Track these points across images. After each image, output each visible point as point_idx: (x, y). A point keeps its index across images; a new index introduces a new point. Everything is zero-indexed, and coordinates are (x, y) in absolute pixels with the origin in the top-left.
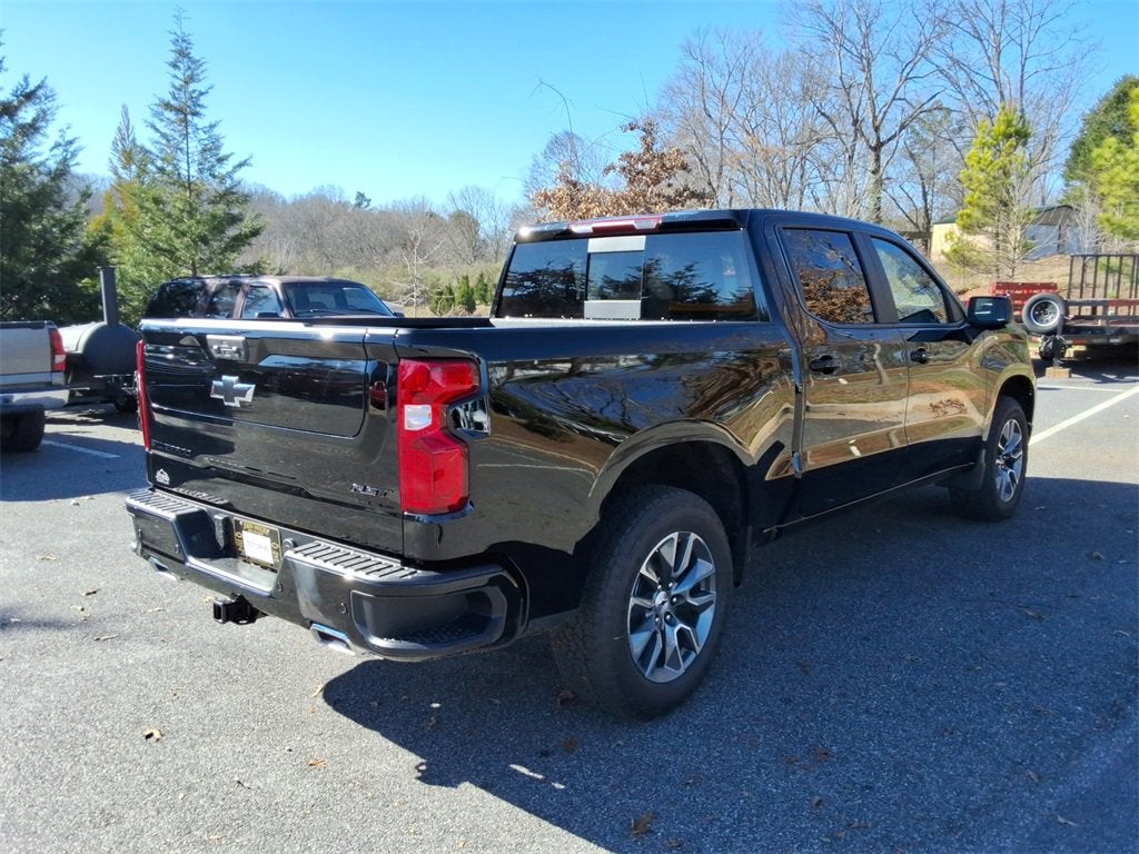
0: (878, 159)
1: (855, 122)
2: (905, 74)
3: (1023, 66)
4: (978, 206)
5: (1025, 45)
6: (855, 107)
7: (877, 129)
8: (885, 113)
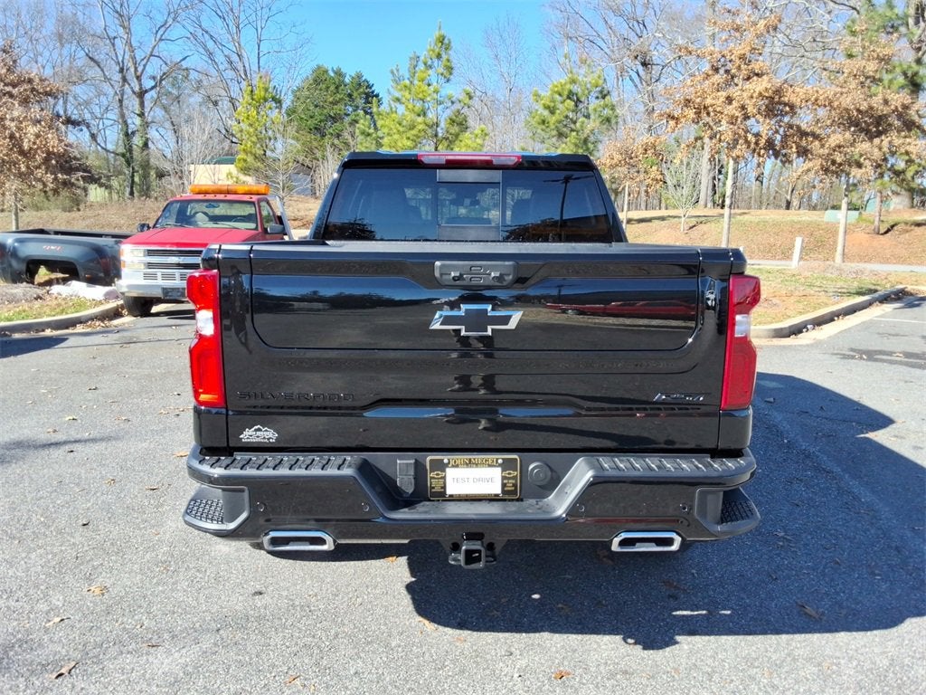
0: (142, 104)
1: (121, 70)
2: (159, 36)
3: (259, 46)
4: (251, 153)
5: (259, 30)
6: (120, 59)
7: (138, 78)
8: (145, 66)
